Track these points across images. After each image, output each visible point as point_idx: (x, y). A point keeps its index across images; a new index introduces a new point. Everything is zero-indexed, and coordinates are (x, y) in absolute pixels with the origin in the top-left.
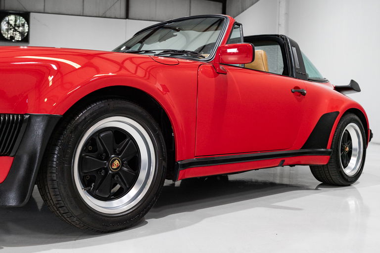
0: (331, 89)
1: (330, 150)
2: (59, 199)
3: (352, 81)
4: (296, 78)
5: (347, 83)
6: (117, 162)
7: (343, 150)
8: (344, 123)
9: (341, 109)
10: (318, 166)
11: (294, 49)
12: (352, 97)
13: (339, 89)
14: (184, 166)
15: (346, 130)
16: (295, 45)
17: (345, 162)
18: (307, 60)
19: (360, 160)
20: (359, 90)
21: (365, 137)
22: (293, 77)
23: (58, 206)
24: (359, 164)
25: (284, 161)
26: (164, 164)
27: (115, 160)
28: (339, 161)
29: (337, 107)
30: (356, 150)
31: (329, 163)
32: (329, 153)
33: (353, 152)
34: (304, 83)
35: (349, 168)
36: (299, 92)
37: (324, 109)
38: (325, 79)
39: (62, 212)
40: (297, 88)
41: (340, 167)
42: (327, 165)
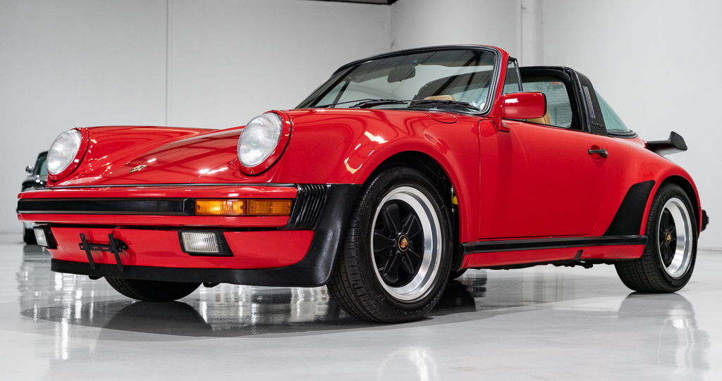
0: (642, 147)
1: (643, 237)
2: (358, 278)
3: (673, 134)
4: (592, 133)
5: (665, 137)
6: (405, 241)
7: (663, 239)
8: (662, 198)
9: (657, 177)
10: (627, 262)
11: (586, 89)
12: (673, 158)
13: (652, 146)
14: (469, 249)
15: (666, 209)
16: (586, 83)
17: (666, 257)
18: (605, 104)
19: (689, 254)
20: (684, 148)
21: (695, 220)
22: (586, 130)
23: (356, 286)
24: (688, 259)
25: (582, 251)
26: (451, 244)
27: (403, 238)
28: (657, 255)
29: (651, 174)
30: (682, 238)
31: (643, 256)
32: (644, 241)
33: (678, 243)
34: (604, 140)
35: (674, 267)
36: (597, 153)
37: (633, 177)
38: (631, 131)
39: (359, 294)
40: (595, 147)
41: (659, 263)
42: (640, 259)
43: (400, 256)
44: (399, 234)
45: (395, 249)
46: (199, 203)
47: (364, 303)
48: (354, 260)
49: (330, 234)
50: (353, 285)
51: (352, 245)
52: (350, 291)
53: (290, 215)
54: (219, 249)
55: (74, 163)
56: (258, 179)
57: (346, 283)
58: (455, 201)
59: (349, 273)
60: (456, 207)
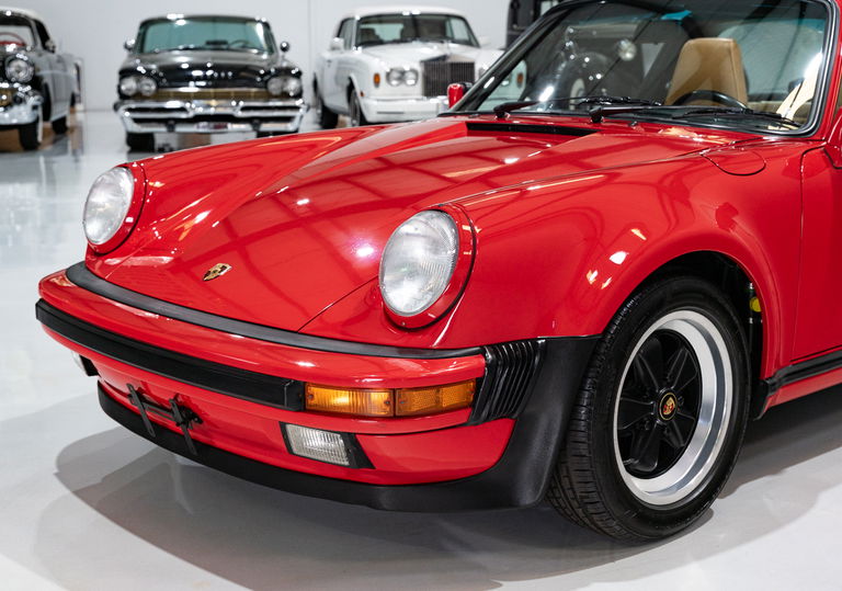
6: (671, 402)
14: (776, 384)
27: (667, 398)
39: (591, 511)
43: (661, 428)
44: (662, 391)
45: (652, 420)
46: (314, 390)
47: (599, 523)
48: (585, 460)
49: (543, 422)
50: (582, 497)
51: (582, 437)
52: (575, 504)
53: (472, 405)
54: (350, 460)
55: (126, 224)
56: (418, 340)
57: (569, 493)
58: (756, 305)
59: (574, 479)
60: (757, 316)
